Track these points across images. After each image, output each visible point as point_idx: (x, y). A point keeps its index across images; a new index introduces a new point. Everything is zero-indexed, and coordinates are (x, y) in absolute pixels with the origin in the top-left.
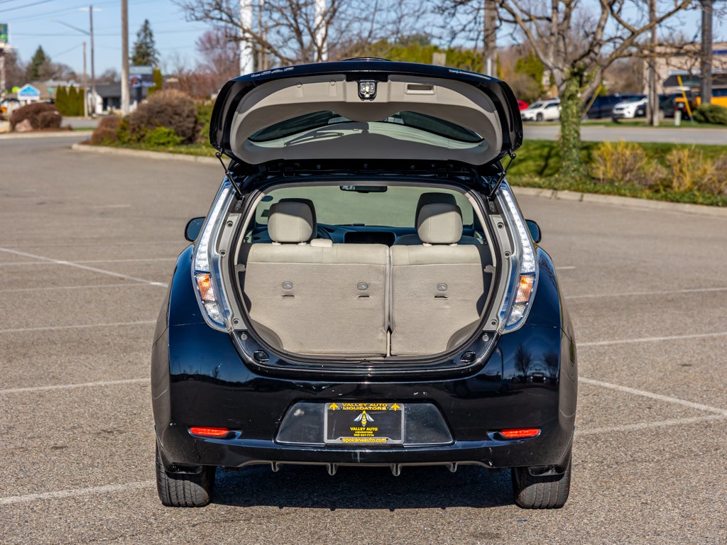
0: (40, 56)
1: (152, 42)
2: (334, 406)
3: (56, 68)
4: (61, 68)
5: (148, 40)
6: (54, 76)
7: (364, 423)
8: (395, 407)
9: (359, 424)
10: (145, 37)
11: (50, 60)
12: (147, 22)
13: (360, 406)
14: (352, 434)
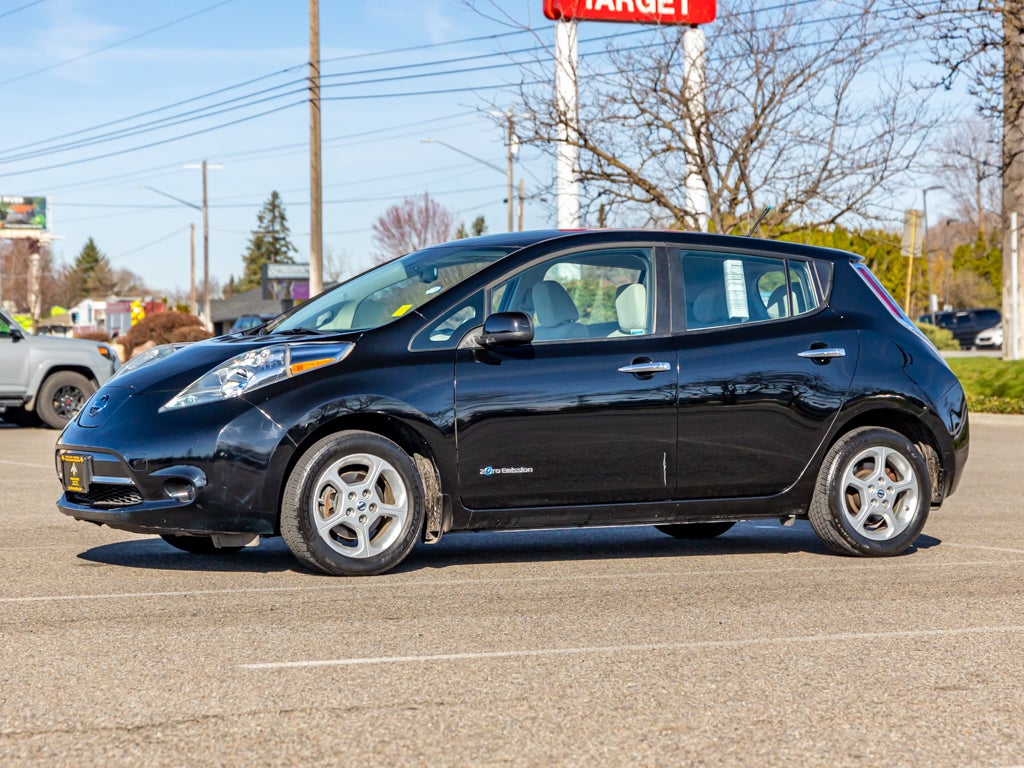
0: (90, 256)
1: (285, 229)
3: (115, 279)
4: (127, 275)
5: (277, 227)
6: (116, 289)
10: (273, 221)
11: (107, 263)
12: (275, 195)
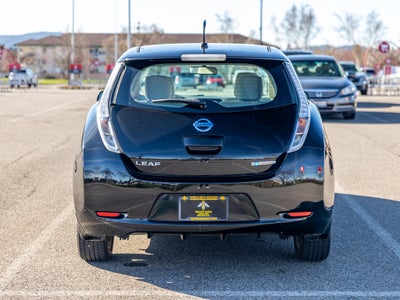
2: (185, 198)
7: (203, 208)
8: (223, 198)
9: (200, 209)
13: (201, 198)
14: (195, 215)
